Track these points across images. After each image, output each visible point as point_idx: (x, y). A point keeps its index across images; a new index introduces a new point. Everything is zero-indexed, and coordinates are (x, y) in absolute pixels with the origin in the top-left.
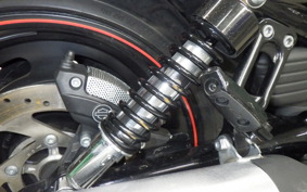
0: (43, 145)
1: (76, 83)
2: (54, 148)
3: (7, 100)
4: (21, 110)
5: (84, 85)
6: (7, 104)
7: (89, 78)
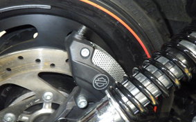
0: (41, 99)
1: (85, 53)
2: (48, 103)
3: (21, 58)
4: (31, 67)
5: (91, 55)
6: (20, 61)
7: (96, 51)
